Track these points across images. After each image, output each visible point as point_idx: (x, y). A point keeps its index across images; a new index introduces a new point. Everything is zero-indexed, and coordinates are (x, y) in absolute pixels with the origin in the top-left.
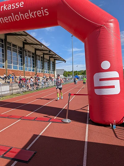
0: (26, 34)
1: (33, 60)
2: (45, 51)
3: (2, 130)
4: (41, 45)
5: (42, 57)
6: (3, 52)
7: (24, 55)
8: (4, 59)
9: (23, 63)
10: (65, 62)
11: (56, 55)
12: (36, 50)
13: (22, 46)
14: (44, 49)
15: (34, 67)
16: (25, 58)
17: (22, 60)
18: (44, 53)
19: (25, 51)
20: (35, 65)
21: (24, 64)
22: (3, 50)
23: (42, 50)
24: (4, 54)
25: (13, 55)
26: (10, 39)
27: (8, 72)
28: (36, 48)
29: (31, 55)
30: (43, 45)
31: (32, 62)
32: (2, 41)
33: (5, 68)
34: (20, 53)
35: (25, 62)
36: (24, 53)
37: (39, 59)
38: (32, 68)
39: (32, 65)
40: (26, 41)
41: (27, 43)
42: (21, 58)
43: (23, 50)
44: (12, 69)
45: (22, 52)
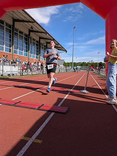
0: (33, 21)
1: (37, 48)
2: (49, 39)
3: (26, 94)
4: (46, 33)
5: (45, 46)
6: (10, 38)
7: (29, 42)
8: (11, 44)
9: (27, 49)
10: (66, 52)
11: (59, 44)
12: (40, 38)
13: (28, 33)
14: (47, 38)
15: (37, 54)
16: (30, 45)
17: (27, 46)
18: (47, 42)
19: (31, 39)
20: (38, 53)
21: (28, 51)
22: (10, 35)
23: (46, 39)
24: (11, 39)
25: (19, 41)
26: (17, 25)
27: (14, 57)
28: (40, 36)
29: (36, 43)
30: (48, 33)
31: (36, 49)
32: (10, 26)
33: (11, 53)
34: (26, 39)
35: (30, 49)
36: (29, 40)
37: (43, 48)
38: (35, 55)
39: (36, 52)
40: (33, 28)
41: (33, 30)
42: (27, 44)
43: (29, 37)
44: (18, 54)
45: (27, 39)
